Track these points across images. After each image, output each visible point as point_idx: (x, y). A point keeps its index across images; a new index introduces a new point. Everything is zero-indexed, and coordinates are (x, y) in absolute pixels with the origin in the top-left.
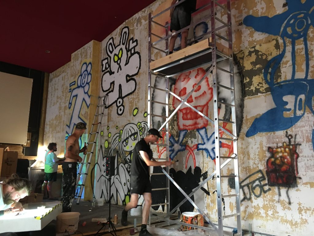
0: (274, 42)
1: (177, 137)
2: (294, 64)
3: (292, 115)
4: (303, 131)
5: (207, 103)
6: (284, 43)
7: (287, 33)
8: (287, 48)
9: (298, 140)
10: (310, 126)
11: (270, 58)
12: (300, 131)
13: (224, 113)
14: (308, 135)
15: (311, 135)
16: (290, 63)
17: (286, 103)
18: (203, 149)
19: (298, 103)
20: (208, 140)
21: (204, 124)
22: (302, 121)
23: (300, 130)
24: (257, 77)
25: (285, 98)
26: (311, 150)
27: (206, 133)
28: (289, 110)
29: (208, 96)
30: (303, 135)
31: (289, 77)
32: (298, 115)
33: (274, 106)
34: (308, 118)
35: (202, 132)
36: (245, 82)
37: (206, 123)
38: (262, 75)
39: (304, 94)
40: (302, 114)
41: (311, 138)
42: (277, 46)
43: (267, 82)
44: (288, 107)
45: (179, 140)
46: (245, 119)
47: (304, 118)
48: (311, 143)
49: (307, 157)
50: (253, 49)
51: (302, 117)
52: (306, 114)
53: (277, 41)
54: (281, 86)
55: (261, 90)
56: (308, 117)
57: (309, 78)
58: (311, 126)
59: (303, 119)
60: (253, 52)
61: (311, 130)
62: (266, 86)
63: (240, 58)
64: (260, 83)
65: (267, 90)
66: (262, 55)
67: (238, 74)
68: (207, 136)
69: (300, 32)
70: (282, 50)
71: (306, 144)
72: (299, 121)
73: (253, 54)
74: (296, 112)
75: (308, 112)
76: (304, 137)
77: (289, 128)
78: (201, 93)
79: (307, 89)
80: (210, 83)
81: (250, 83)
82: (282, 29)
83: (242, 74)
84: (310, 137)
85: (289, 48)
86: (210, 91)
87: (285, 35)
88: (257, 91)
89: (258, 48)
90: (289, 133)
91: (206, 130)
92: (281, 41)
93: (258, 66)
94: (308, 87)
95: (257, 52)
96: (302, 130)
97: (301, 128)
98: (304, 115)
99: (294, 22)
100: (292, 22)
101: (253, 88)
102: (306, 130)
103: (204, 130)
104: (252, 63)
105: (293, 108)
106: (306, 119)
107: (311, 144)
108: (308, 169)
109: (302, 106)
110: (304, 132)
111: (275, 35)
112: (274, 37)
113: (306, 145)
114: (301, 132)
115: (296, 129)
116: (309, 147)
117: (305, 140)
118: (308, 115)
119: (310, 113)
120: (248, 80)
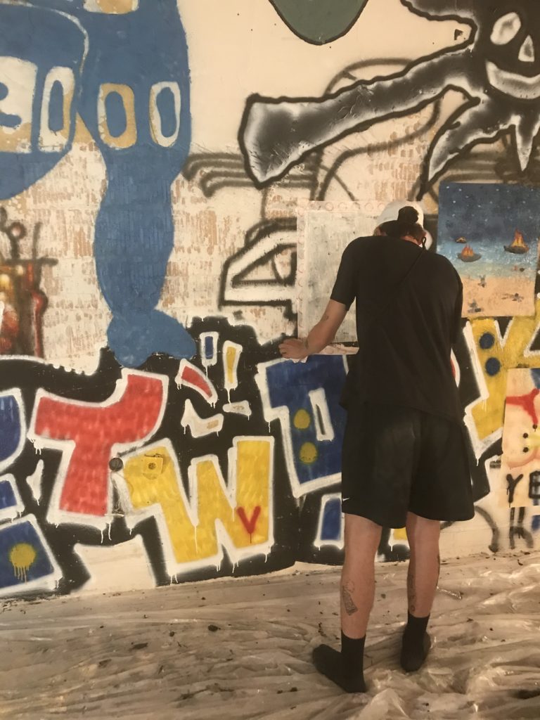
3: (24, 147)
4: (66, 211)
9: (49, 244)
10: (88, 196)
12: (54, 214)
14: (82, 229)
15: (93, 230)
19: (46, 99)
22: (62, 175)
23: (52, 207)
26: (89, 283)
28: (13, 121)
30: (65, 227)
32: (49, 150)
34: (85, 167)
39: (71, 67)
40: (61, 145)
41: (92, 242)
44: (6, 106)
47: (68, 164)
48: (90, 259)
49: (77, 307)
51: (63, 161)
52: (76, 151)
56: (82, 163)
57: (90, 4)
58: (93, 196)
61: (92, 213)
71: (74, 261)
72: (51, 174)
74: (38, 135)
75: (84, 145)
76: (68, 234)
77: (13, 195)
79: (83, 51)
84: (89, 236)
90: (13, 215)
94: (86, 43)
96: (59, 209)
97: (56, 199)
98: (70, 153)
102: (74, 211)
106: (77, 168)
107: (92, 262)
108: (78, 349)
109: (61, 115)
110: (69, 215)
113: (73, 265)
114: (58, 217)
115: (38, 204)
116: (84, 272)
117: (72, 245)
118: (84, 155)
119: (91, 150)
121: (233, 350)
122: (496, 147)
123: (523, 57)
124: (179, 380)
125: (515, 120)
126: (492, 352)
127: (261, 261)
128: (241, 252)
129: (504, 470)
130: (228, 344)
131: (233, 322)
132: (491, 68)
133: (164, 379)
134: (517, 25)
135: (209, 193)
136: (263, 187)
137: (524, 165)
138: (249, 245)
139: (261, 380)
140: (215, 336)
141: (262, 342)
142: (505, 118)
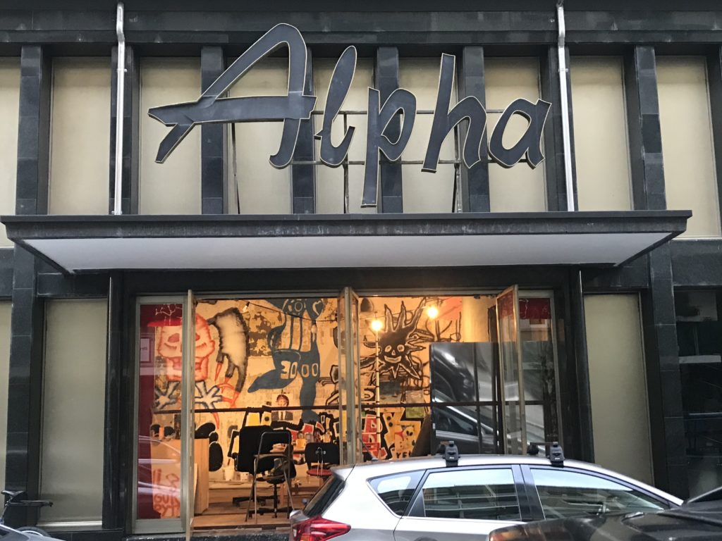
0: (278, 314)
1: (164, 388)
2: (292, 337)
3: (287, 377)
4: (294, 390)
5: (208, 356)
6: (286, 317)
7: (288, 310)
8: (287, 322)
10: (299, 387)
11: (273, 327)
12: (292, 390)
13: (227, 368)
15: (300, 394)
16: (289, 335)
17: (284, 367)
18: (200, 403)
19: (292, 368)
20: (207, 393)
21: (203, 377)
22: (294, 383)
24: (261, 340)
25: (283, 363)
27: (205, 386)
28: (285, 373)
29: (208, 349)
31: (287, 347)
32: (292, 378)
33: (274, 368)
34: (299, 381)
35: (200, 385)
36: (250, 342)
37: (205, 375)
38: (266, 340)
39: (297, 362)
40: (294, 377)
41: (299, 396)
42: (280, 318)
43: (269, 347)
44: (284, 370)
45: (167, 391)
46: (247, 376)
50: (259, 315)
52: (297, 378)
53: (280, 313)
54: (280, 353)
55: (264, 352)
57: (301, 350)
59: (294, 381)
60: (258, 317)
61: (300, 390)
62: (269, 350)
63: (246, 319)
64: (264, 346)
65: (269, 354)
66: (266, 322)
67: (243, 334)
68: (205, 389)
69: (297, 313)
70: (283, 322)
72: (292, 383)
73: (259, 319)
74: (290, 375)
76: (294, 394)
77: (284, 387)
78: (200, 344)
79: (300, 359)
80: (212, 336)
81: (255, 345)
82: (284, 305)
83: (247, 334)
85: (289, 323)
86: (211, 344)
87: (286, 311)
88: (261, 353)
89: (263, 314)
90: (284, 391)
91: (205, 383)
92: (283, 315)
93: (262, 331)
94: (300, 357)
95: (262, 318)
97: (292, 388)
99: (294, 303)
100: (292, 301)
101: (257, 349)
102: (296, 390)
103: (202, 383)
104: (257, 327)
105: (288, 372)
106: (297, 381)
109: (295, 371)
111: (279, 308)
112: (277, 309)
115: (289, 389)
117: (295, 397)
119: (300, 377)
120: (253, 341)
121: (328, 420)
122: (388, 373)
123: (393, 354)
124: (316, 426)
125: (392, 367)
126: (391, 421)
127: (335, 400)
128: (330, 398)
129: (396, 451)
130: (327, 418)
131: (328, 413)
132: (385, 357)
133: (313, 426)
134: (391, 348)
135: (323, 385)
136: (335, 384)
137: (395, 377)
138: (332, 396)
139: (334, 427)
140: (324, 416)
141: (335, 418)
142: (390, 367)
